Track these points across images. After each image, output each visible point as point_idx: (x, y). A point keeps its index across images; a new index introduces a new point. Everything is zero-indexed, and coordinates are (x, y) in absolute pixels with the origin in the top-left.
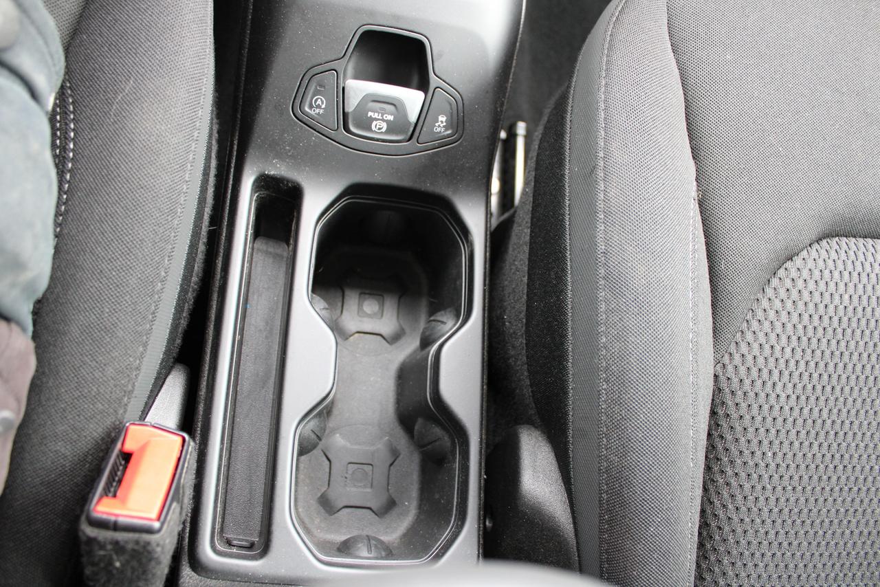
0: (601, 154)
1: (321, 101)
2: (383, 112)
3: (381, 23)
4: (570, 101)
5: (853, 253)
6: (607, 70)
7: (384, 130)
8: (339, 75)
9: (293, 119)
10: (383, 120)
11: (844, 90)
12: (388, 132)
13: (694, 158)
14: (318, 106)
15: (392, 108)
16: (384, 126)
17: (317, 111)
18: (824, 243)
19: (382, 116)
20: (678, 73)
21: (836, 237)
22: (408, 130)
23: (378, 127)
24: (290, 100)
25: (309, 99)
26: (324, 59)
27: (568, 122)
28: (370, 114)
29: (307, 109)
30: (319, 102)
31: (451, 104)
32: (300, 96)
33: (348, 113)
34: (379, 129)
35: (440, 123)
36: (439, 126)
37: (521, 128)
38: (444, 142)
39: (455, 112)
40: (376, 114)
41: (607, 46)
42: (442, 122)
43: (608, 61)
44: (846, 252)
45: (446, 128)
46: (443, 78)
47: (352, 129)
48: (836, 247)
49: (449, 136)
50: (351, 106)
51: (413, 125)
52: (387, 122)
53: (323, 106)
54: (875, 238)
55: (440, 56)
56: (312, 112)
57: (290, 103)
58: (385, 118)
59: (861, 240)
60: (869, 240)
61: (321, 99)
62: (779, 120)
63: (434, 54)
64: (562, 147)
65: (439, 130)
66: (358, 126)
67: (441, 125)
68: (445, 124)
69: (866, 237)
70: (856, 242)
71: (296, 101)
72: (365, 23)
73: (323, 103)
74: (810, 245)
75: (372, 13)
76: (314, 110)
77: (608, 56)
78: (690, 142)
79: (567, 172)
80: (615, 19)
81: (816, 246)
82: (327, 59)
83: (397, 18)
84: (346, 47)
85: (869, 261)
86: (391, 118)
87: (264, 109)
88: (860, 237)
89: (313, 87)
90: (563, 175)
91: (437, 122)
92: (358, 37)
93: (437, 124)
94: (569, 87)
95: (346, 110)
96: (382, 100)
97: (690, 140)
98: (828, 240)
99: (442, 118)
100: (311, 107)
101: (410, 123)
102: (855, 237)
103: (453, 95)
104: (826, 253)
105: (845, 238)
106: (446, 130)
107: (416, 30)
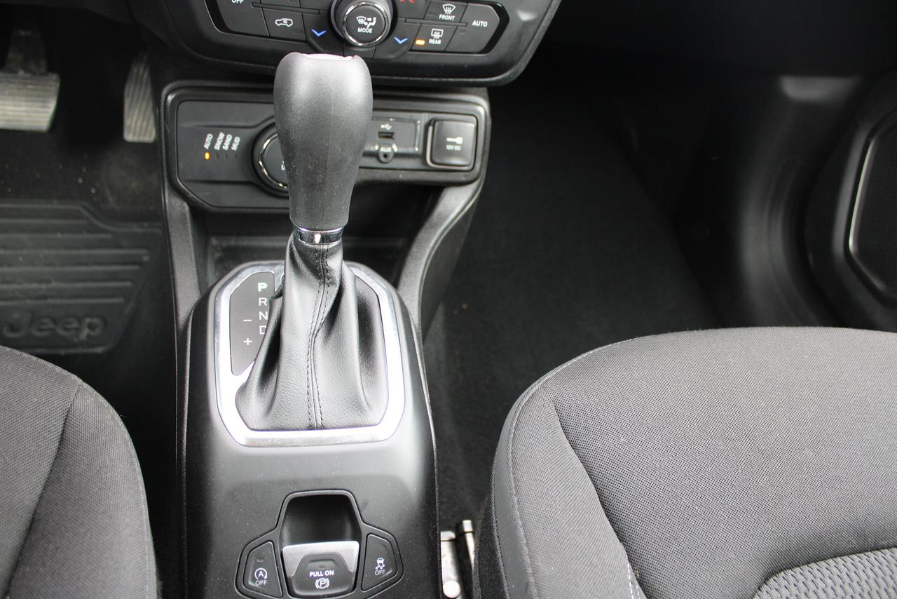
0: (530, 571)
1: (262, 572)
2: (323, 569)
3: (305, 489)
4: (494, 517)
5: (802, 584)
6: (516, 487)
7: (327, 586)
8: (275, 545)
9: (239, 596)
10: (325, 577)
11: (733, 436)
12: (331, 586)
13: (621, 541)
14: (261, 577)
15: (331, 563)
16: (327, 581)
17: (261, 582)
18: (771, 581)
19: (323, 573)
20: (583, 467)
21: (780, 572)
22: (351, 579)
23: (321, 584)
24: (233, 578)
25: (251, 573)
26: (259, 533)
27: (496, 538)
28: (311, 574)
29: (250, 583)
30: (261, 574)
31: (385, 546)
32: (242, 572)
33: (290, 578)
34: (323, 586)
35: (379, 566)
36: (379, 569)
37: (467, 525)
38: (386, 583)
39: (391, 552)
40: (317, 573)
41: (511, 463)
42: (381, 564)
43: (515, 478)
44: (795, 585)
45: (386, 569)
46: (373, 524)
47: (298, 592)
48: (784, 583)
49: (390, 576)
50: (292, 571)
51: (355, 575)
52: (329, 577)
53: (266, 577)
54: (818, 561)
55: (366, 504)
56: (257, 585)
57: (233, 581)
58: (326, 575)
59: (806, 568)
60: (813, 565)
61: (262, 571)
62: (686, 482)
63: (359, 503)
64: (496, 565)
65: (380, 572)
66: (302, 587)
67: (381, 568)
68: (384, 566)
69: (809, 563)
70: (801, 571)
71: (239, 577)
72: (291, 492)
73: (264, 574)
74: (759, 589)
75: (295, 482)
76: (258, 583)
77: (514, 474)
78: (613, 526)
79: (506, 589)
80: (512, 435)
81: (765, 588)
82: (262, 532)
83: (319, 480)
84: (277, 517)
85: (820, 588)
86: (332, 573)
87: (209, 592)
88: (803, 564)
89: (253, 561)
90: (504, 593)
91: (377, 566)
92: (286, 506)
93: (377, 568)
94: (490, 503)
95: (288, 575)
96: (320, 558)
97: (612, 525)
98: (775, 578)
99: (380, 561)
100: (254, 580)
101: (351, 573)
102: (799, 566)
103: (386, 537)
104: (777, 593)
105: (790, 571)
106: (386, 572)
107: (338, 488)
